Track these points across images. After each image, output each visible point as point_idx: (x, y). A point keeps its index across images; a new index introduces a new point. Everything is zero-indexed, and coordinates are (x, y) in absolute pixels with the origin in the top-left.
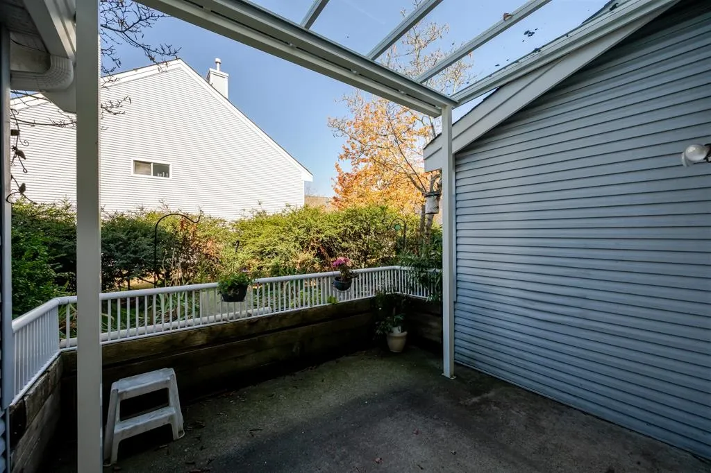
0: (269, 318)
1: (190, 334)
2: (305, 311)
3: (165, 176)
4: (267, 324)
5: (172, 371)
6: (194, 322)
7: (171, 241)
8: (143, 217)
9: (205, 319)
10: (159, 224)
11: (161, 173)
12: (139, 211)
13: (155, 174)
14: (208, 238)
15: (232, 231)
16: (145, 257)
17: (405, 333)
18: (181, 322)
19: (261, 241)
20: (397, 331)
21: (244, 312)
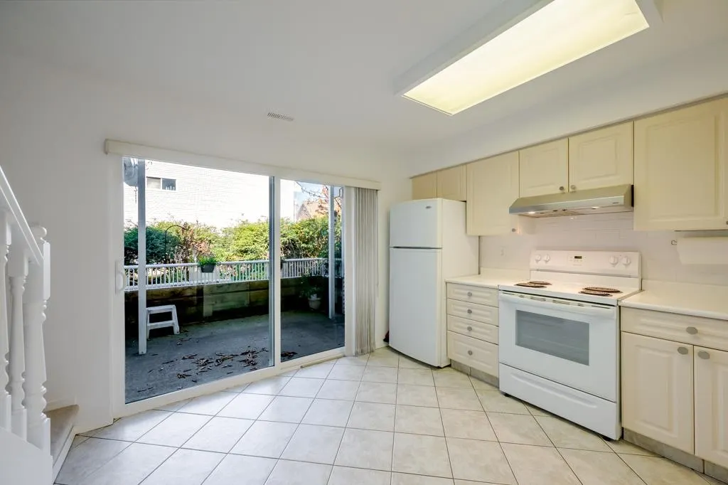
0: (229, 284)
1: (184, 289)
2: (253, 282)
3: (172, 189)
4: (228, 288)
5: (174, 306)
6: (185, 284)
7: (175, 242)
8: (156, 225)
9: (192, 282)
10: (169, 231)
11: (169, 186)
12: (153, 221)
13: (164, 188)
14: (202, 240)
15: (222, 235)
16: (158, 252)
17: (319, 299)
18: (178, 283)
19: (241, 242)
20: (314, 297)
21: (214, 280)
